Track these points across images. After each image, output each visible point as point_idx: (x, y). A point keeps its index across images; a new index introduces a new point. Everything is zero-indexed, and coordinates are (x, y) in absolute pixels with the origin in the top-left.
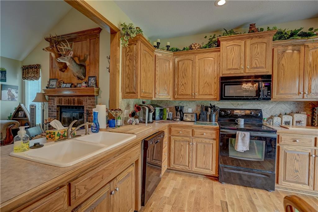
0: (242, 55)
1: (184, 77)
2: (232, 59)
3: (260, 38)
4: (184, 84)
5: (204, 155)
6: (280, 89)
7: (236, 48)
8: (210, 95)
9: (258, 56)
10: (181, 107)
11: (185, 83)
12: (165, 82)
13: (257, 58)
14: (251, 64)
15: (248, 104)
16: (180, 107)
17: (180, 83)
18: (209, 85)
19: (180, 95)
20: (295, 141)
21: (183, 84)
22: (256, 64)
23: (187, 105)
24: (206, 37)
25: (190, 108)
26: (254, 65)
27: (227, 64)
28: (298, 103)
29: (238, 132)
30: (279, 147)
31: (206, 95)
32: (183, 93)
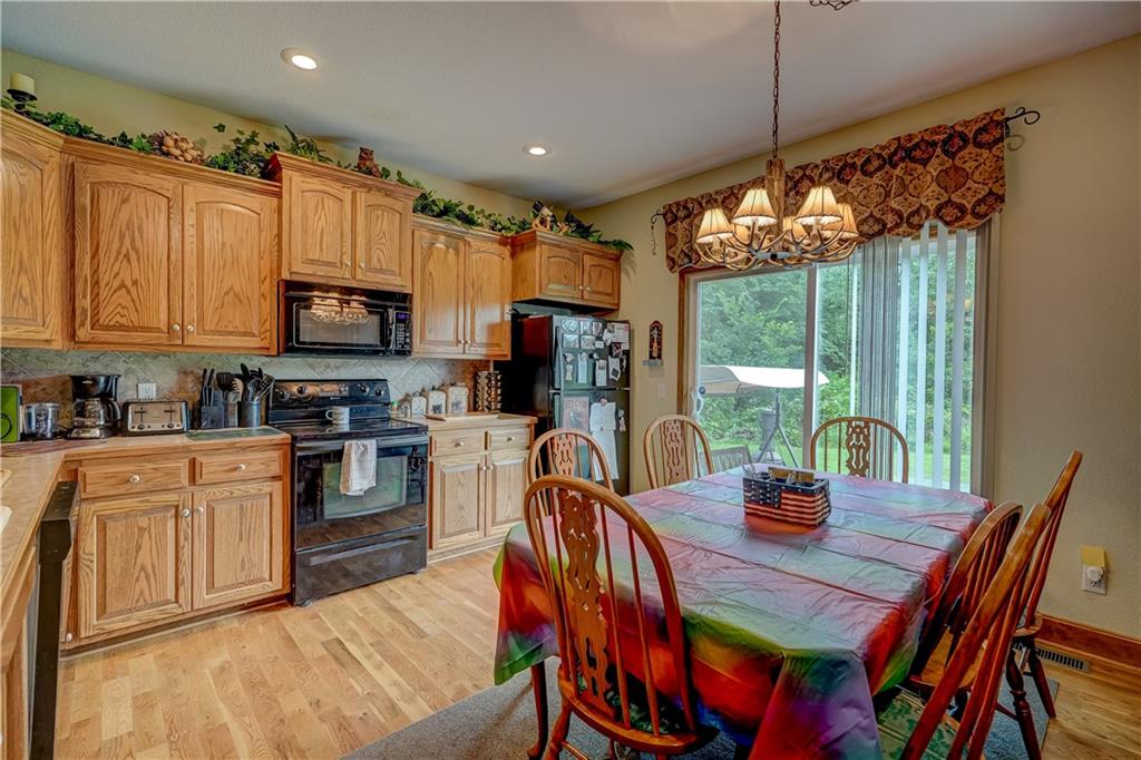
0: (347, 228)
1: (127, 256)
2: (319, 231)
3: (387, 195)
4: (129, 283)
5: (241, 539)
6: (427, 331)
7: (330, 203)
8: (245, 334)
9: (383, 241)
10: (108, 379)
11: (135, 283)
12: (21, 262)
13: (382, 247)
14: (369, 260)
15: (355, 365)
16: (102, 379)
17: (104, 279)
18: (241, 302)
19: (108, 328)
20: (458, 445)
21: (122, 285)
22: (379, 261)
23: (128, 371)
24: (221, 128)
25: (148, 381)
26: (375, 263)
27: (305, 245)
28: (452, 363)
29: (347, 443)
30: (432, 463)
31: (231, 333)
32: (123, 321)
